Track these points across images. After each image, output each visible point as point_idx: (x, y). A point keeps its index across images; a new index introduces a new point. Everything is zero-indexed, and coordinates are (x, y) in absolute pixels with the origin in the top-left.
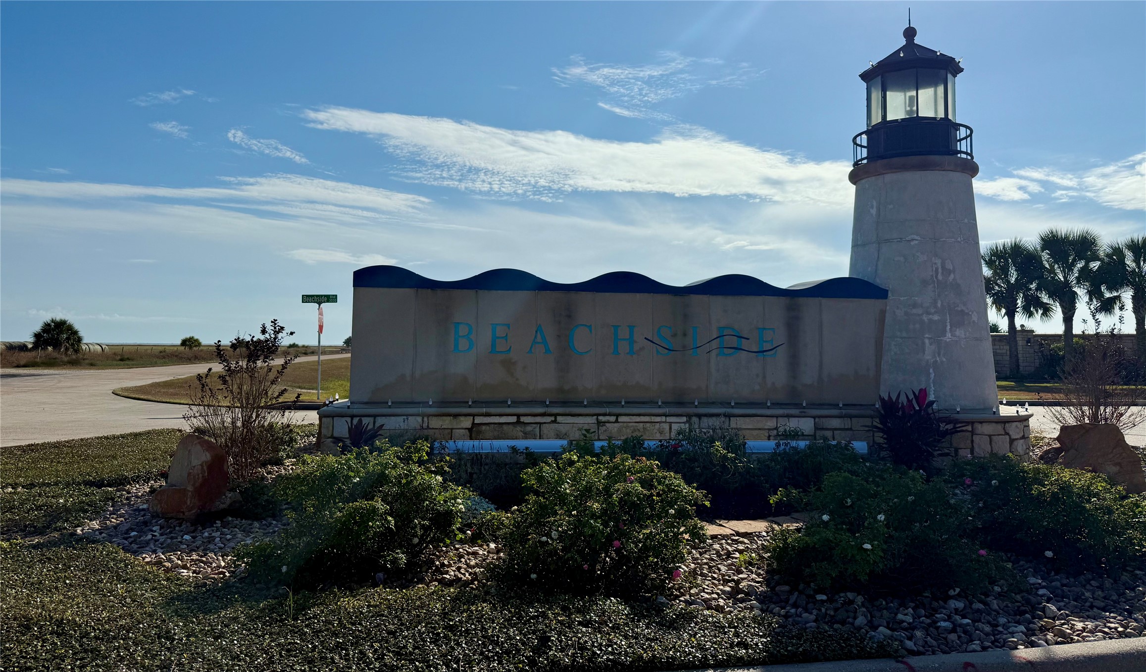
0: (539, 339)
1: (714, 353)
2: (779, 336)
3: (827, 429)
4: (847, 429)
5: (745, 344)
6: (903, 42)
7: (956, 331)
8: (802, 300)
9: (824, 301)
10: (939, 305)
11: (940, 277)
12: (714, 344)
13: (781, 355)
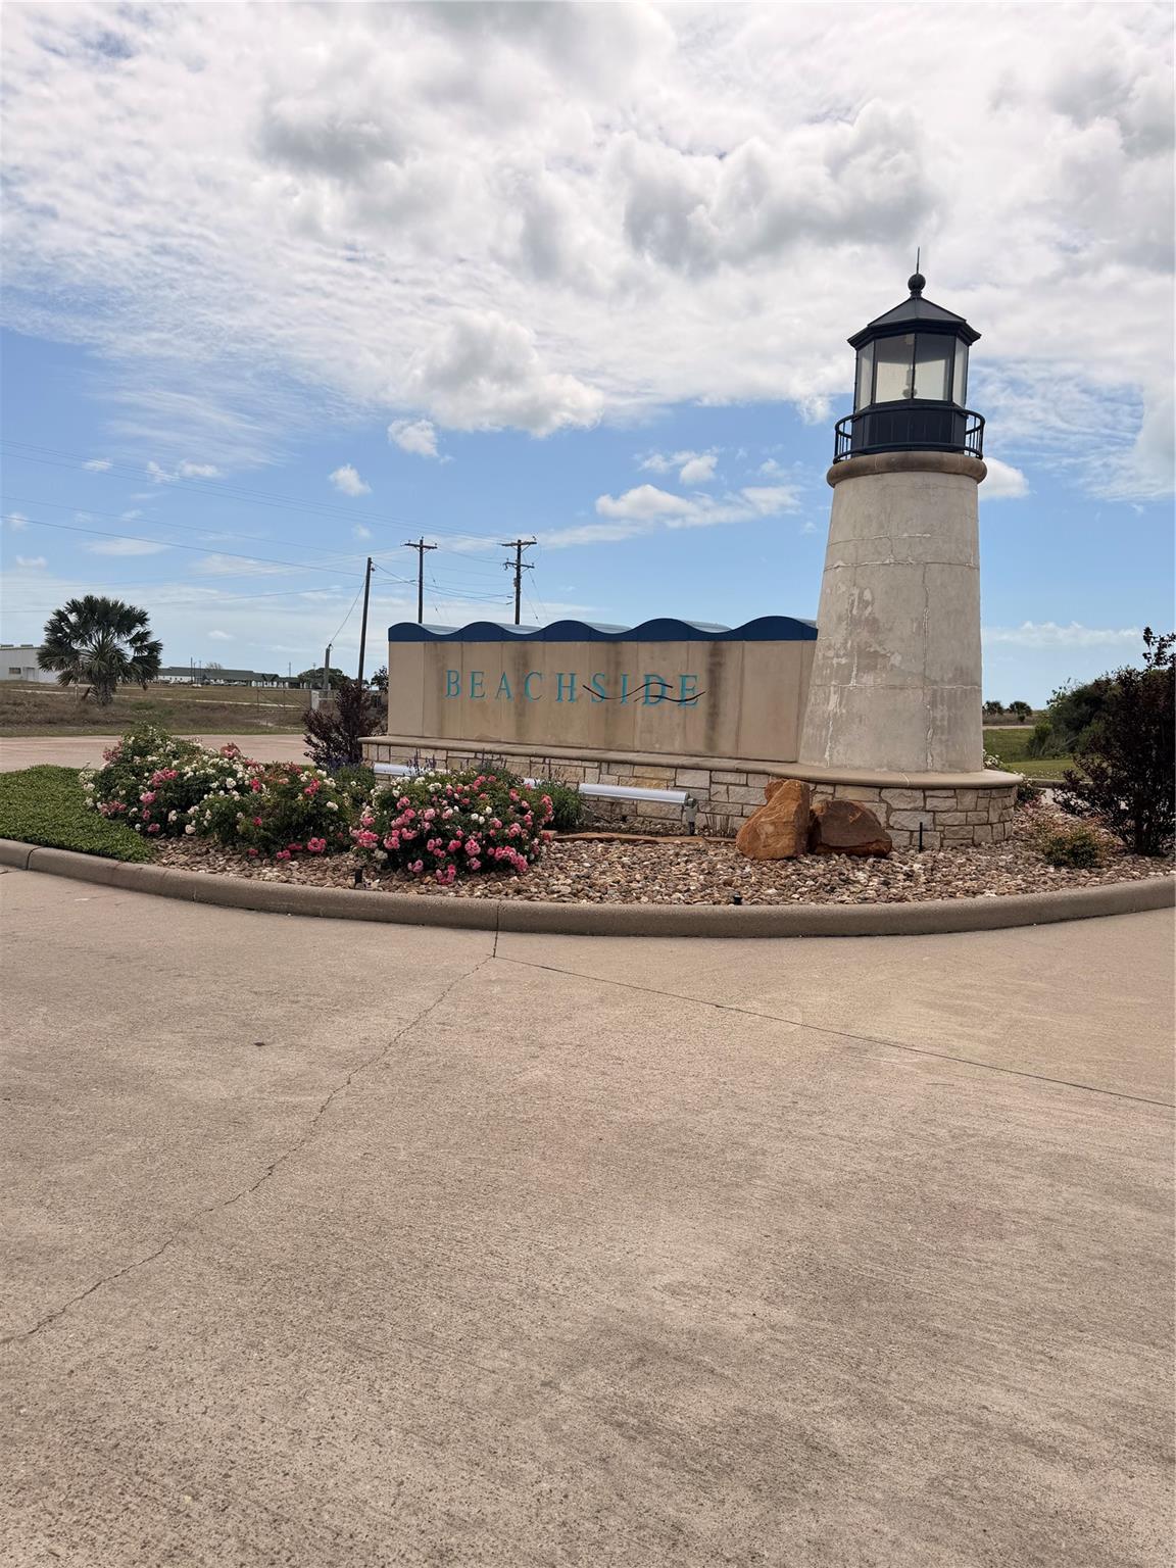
0: (503, 686)
1: (641, 701)
2: (701, 684)
3: (721, 783)
4: (743, 785)
5: (668, 692)
6: (907, 294)
7: (862, 677)
8: (725, 645)
9: (748, 645)
10: (849, 645)
11: (855, 612)
12: (642, 692)
13: (702, 704)
